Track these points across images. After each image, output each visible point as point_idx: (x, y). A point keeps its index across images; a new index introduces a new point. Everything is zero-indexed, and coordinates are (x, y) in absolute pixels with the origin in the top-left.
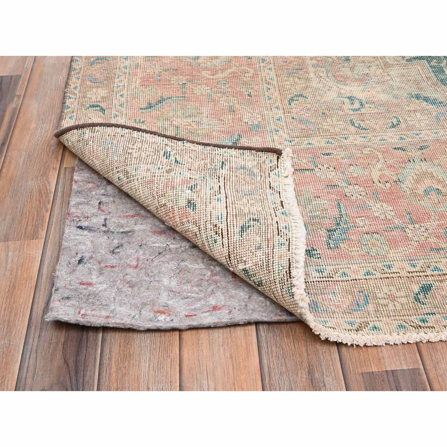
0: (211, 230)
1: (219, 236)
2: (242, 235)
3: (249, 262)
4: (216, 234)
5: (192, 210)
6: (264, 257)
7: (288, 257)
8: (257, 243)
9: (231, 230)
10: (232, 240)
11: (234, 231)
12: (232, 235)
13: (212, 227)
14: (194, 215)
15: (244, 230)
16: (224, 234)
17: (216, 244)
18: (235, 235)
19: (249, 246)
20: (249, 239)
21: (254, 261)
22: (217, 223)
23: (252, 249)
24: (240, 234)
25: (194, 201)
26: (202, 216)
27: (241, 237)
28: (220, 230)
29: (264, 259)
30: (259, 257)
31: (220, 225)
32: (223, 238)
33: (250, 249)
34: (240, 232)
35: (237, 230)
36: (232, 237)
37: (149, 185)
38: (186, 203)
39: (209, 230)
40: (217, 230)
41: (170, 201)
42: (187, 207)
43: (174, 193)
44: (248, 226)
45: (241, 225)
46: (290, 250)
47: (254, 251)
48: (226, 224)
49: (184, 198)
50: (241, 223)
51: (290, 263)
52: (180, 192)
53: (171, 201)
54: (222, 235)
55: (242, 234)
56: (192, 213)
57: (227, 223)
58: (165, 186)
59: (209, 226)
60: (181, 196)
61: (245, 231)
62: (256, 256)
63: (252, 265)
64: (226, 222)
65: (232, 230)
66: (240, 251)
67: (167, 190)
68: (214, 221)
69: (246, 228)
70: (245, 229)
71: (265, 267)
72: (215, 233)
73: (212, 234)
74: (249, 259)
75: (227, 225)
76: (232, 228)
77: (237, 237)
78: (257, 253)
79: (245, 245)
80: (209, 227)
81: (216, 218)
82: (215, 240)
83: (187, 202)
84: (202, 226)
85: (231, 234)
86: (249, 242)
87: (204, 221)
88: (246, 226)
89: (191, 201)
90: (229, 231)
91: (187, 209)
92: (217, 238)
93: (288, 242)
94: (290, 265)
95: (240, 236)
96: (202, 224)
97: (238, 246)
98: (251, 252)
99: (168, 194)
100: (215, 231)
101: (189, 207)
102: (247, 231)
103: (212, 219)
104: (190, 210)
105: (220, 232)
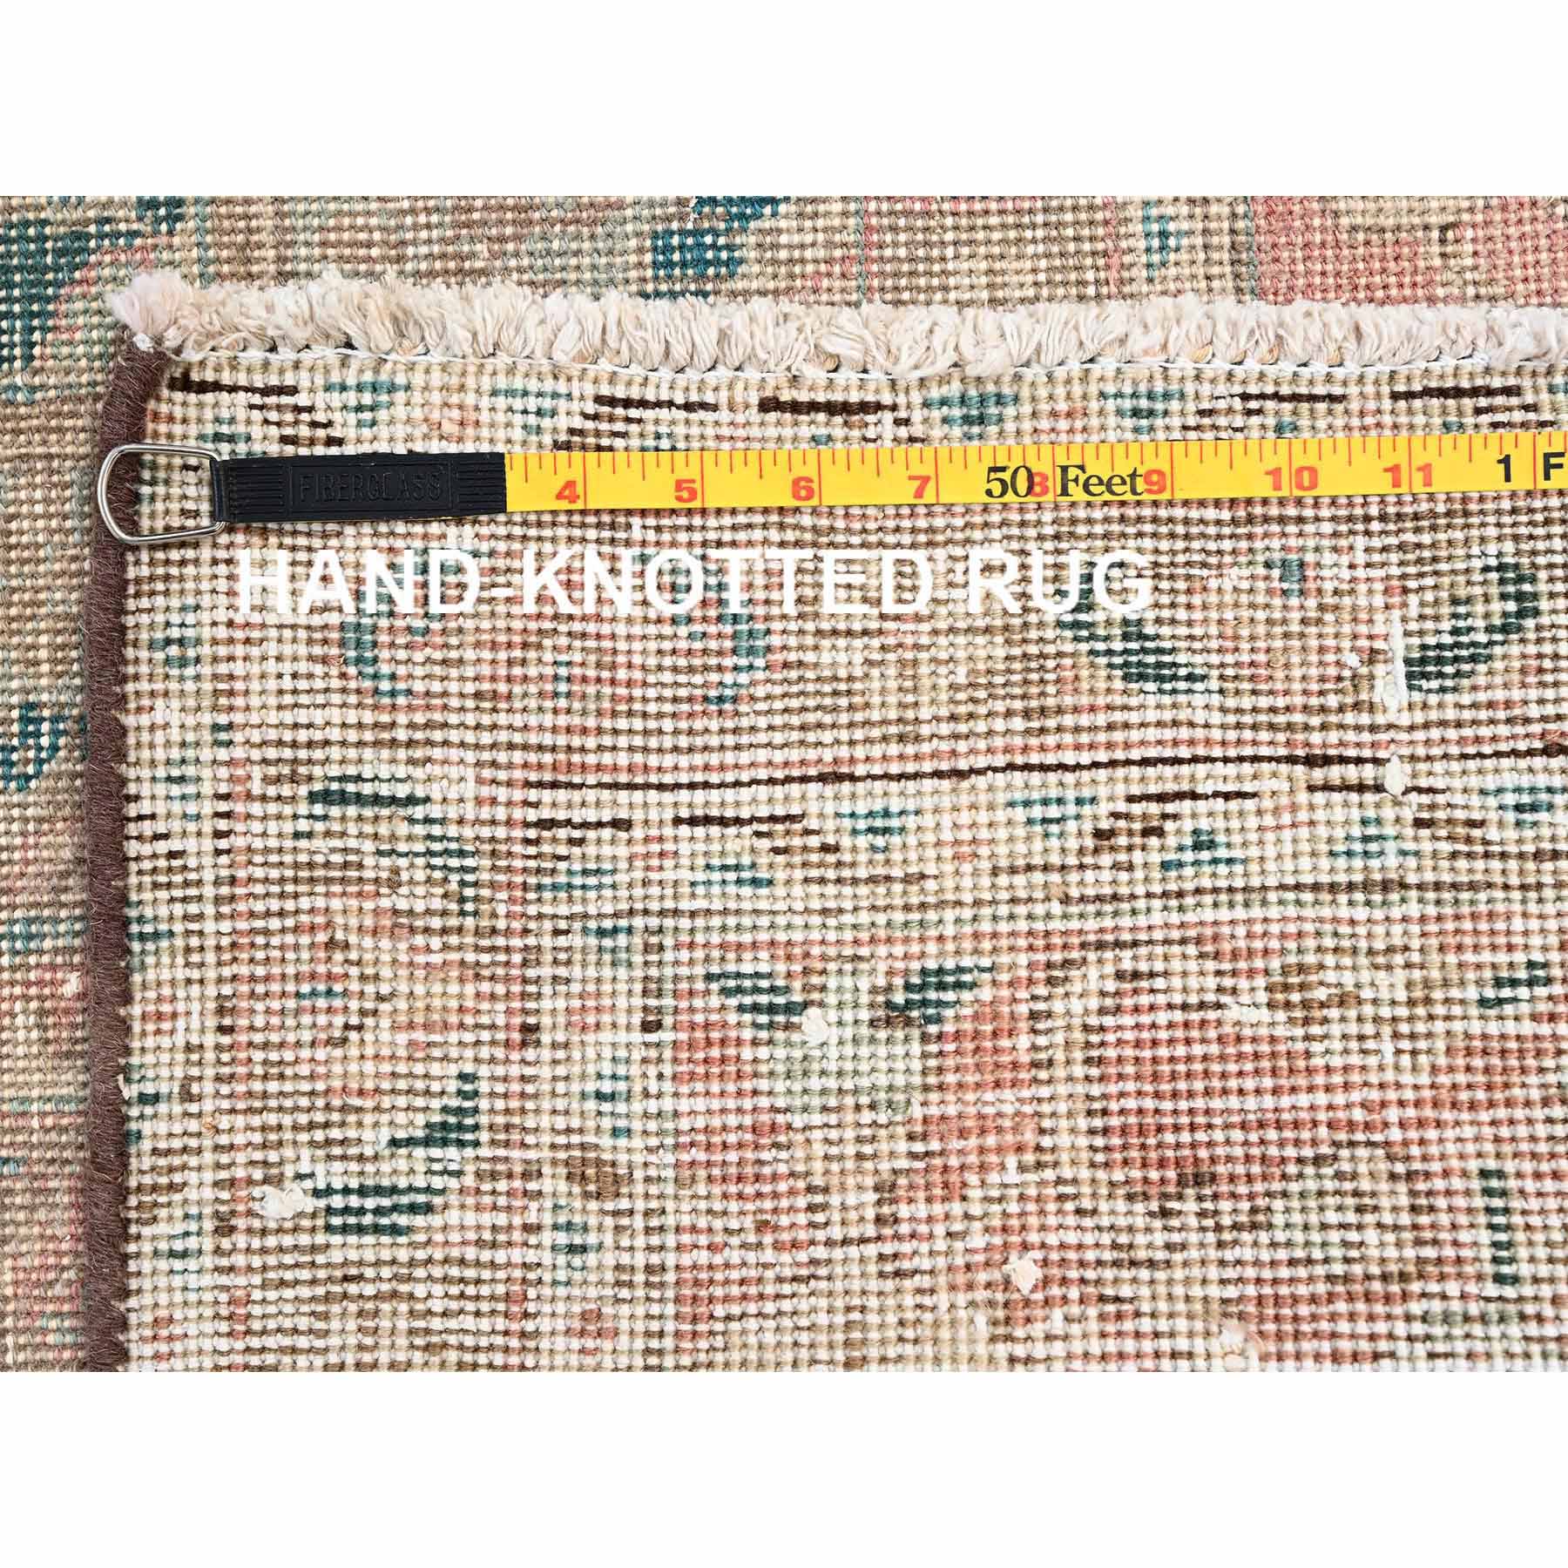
0: (1130, 867)
1: (1175, 817)
2: (1190, 678)
3: (1379, 629)
4: (1160, 832)
5: (966, 996)
6: (1360, 542)
7: (1387, 404)
8: (1261, 585)
9: (1149, 740)
10: (1216, 734)
11: (1159, 724)
12: (1184, 733)
13: (1106, 859)
14: (1004, 977)
15: (1159, 665)
16: (1171, 787)
17: (1221, 838)
18: (1183, 715)
19: (1278, 630)
20: (1229, 632)
21: (1379, 601)
22: (1088, 827)
23: (1296, 616)
24: (1182, 685)
25: (898, 981)
26: (1023, 926)
27: (1204, 678)
28: (1137, 809)
29: (1377, 542)
30: (1361, 573)
31: (1104, 808)
32: (1194, 796)
33: (1295, 628)
34: (1167, 686)
35: (1150, 702)
36: (1200, 733)
37: (719, 1311)
38: (907, 1039)
39: (1124, 876)
40: (1137, 826)
41: (867, 1149)
42: (933, 1029)
43: (817, 1119)
44: (1126, 637)
45: (1118, 684)
46: (1337, 390)
47: (1311, 603)
48: (1102, 774)
49: (864, 1051)
50: (1103, 683)
51: (1427, 392)
52: (815, 1083)
53: (873, 1139)
54: (1179, 796)
55: (1183, 672)
56: (986, 994)
57: (1096, 765)
58: (749, 1190)
59: (1100, 880)
60: (840, 1074)
61: (1167, 659)
62: (1352, 592)
63: (1396, 614)
64: (1086, 776)
65: (1152, 734)
66: (1297, 686)
67: (783, 1169)
68: (1073, 844)
69: (1144, 650)
70: (1151, 659)
71: (1426, 539)
72: (1154, 841)
73: (1155, 858)
74: (1363, 629)
75: (1113, 764)
76: (1135, 735)
77: (1200, 705)
78: (1328, 586)
79: (1261, 658)
80: (1106, 876)
81: (1047, 835)
82: (1197, 847)
83: (900, 1034)
84: (1091, 924)
85: (1176, 743)
86: (1245, 632)
87: (1056, 908)
88: (1126, 652)
89: (889, 1005)
90: (1152, 753)
91: (949, 1028)
92: (1188, 825)
93: (1270, 405)
94: (1442, 393)
95: (1199, 686)
96: (1075, 924)
97: (1264, 702)
98: (1319, 621)
99: (818, 1166)
100: (1138, 840)
101: (939, 1020)
102: (1167, 645)
103: (1055, 859)
104: (960, 1010)
105: (1154, 808)
